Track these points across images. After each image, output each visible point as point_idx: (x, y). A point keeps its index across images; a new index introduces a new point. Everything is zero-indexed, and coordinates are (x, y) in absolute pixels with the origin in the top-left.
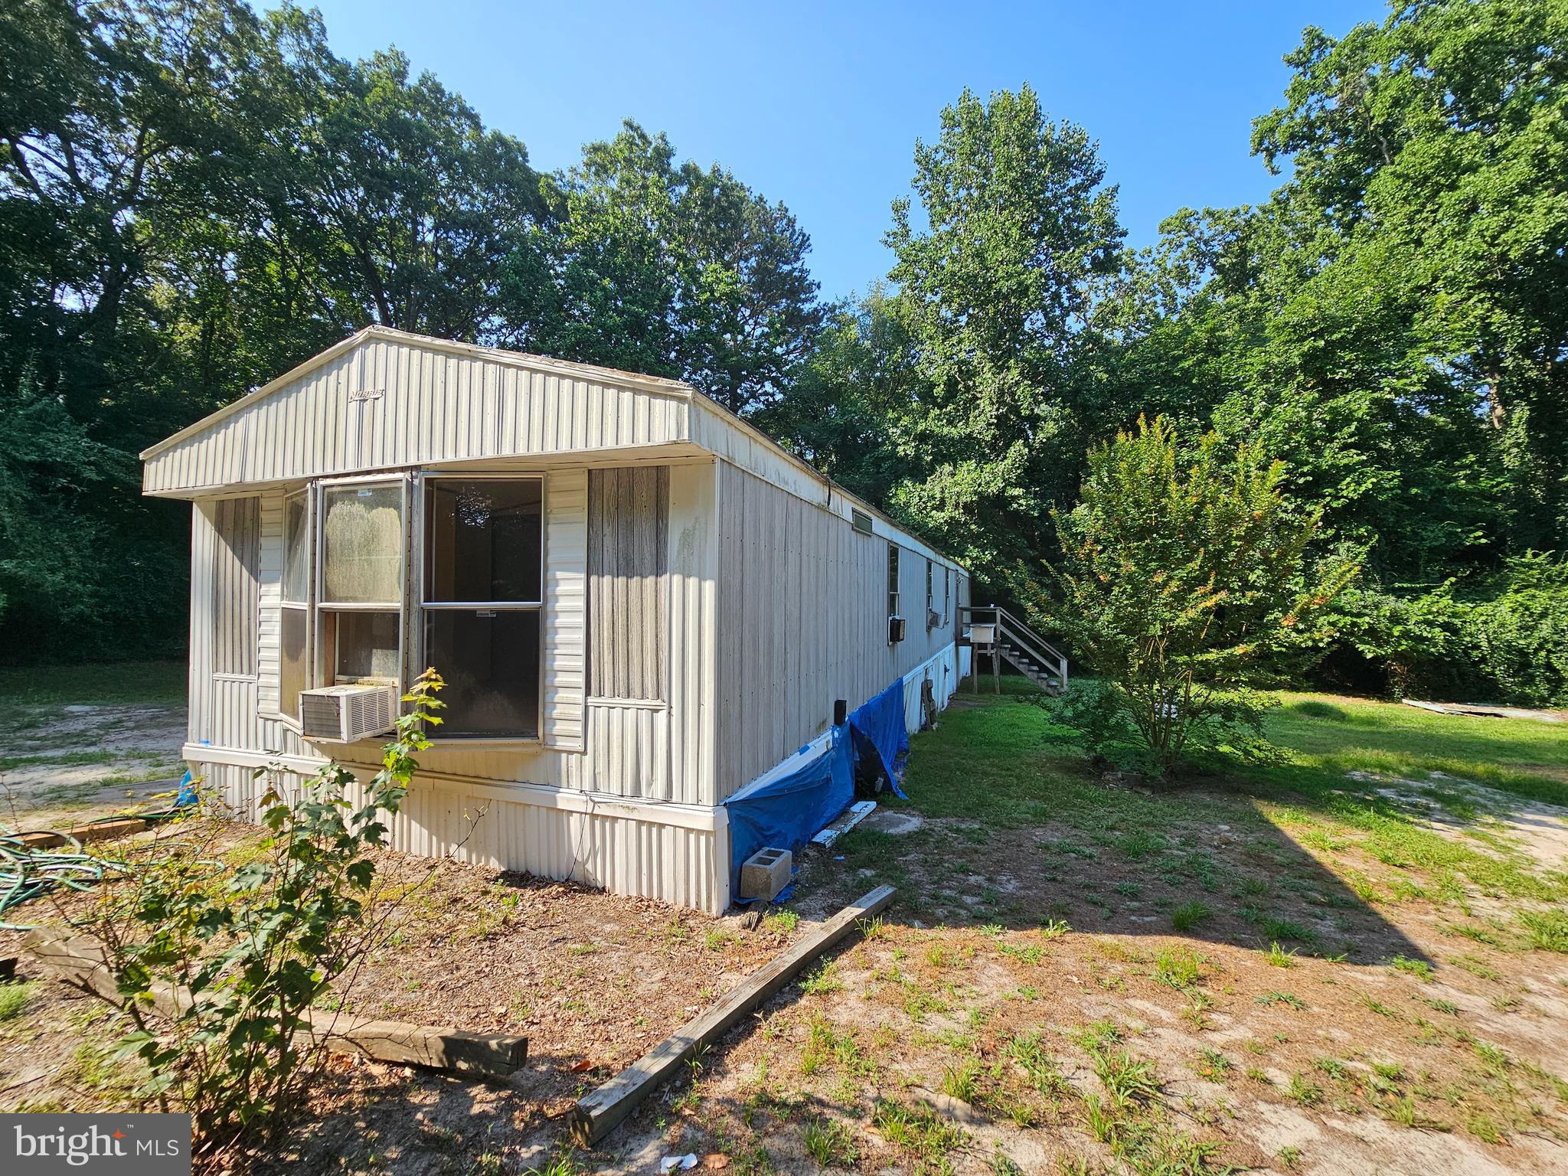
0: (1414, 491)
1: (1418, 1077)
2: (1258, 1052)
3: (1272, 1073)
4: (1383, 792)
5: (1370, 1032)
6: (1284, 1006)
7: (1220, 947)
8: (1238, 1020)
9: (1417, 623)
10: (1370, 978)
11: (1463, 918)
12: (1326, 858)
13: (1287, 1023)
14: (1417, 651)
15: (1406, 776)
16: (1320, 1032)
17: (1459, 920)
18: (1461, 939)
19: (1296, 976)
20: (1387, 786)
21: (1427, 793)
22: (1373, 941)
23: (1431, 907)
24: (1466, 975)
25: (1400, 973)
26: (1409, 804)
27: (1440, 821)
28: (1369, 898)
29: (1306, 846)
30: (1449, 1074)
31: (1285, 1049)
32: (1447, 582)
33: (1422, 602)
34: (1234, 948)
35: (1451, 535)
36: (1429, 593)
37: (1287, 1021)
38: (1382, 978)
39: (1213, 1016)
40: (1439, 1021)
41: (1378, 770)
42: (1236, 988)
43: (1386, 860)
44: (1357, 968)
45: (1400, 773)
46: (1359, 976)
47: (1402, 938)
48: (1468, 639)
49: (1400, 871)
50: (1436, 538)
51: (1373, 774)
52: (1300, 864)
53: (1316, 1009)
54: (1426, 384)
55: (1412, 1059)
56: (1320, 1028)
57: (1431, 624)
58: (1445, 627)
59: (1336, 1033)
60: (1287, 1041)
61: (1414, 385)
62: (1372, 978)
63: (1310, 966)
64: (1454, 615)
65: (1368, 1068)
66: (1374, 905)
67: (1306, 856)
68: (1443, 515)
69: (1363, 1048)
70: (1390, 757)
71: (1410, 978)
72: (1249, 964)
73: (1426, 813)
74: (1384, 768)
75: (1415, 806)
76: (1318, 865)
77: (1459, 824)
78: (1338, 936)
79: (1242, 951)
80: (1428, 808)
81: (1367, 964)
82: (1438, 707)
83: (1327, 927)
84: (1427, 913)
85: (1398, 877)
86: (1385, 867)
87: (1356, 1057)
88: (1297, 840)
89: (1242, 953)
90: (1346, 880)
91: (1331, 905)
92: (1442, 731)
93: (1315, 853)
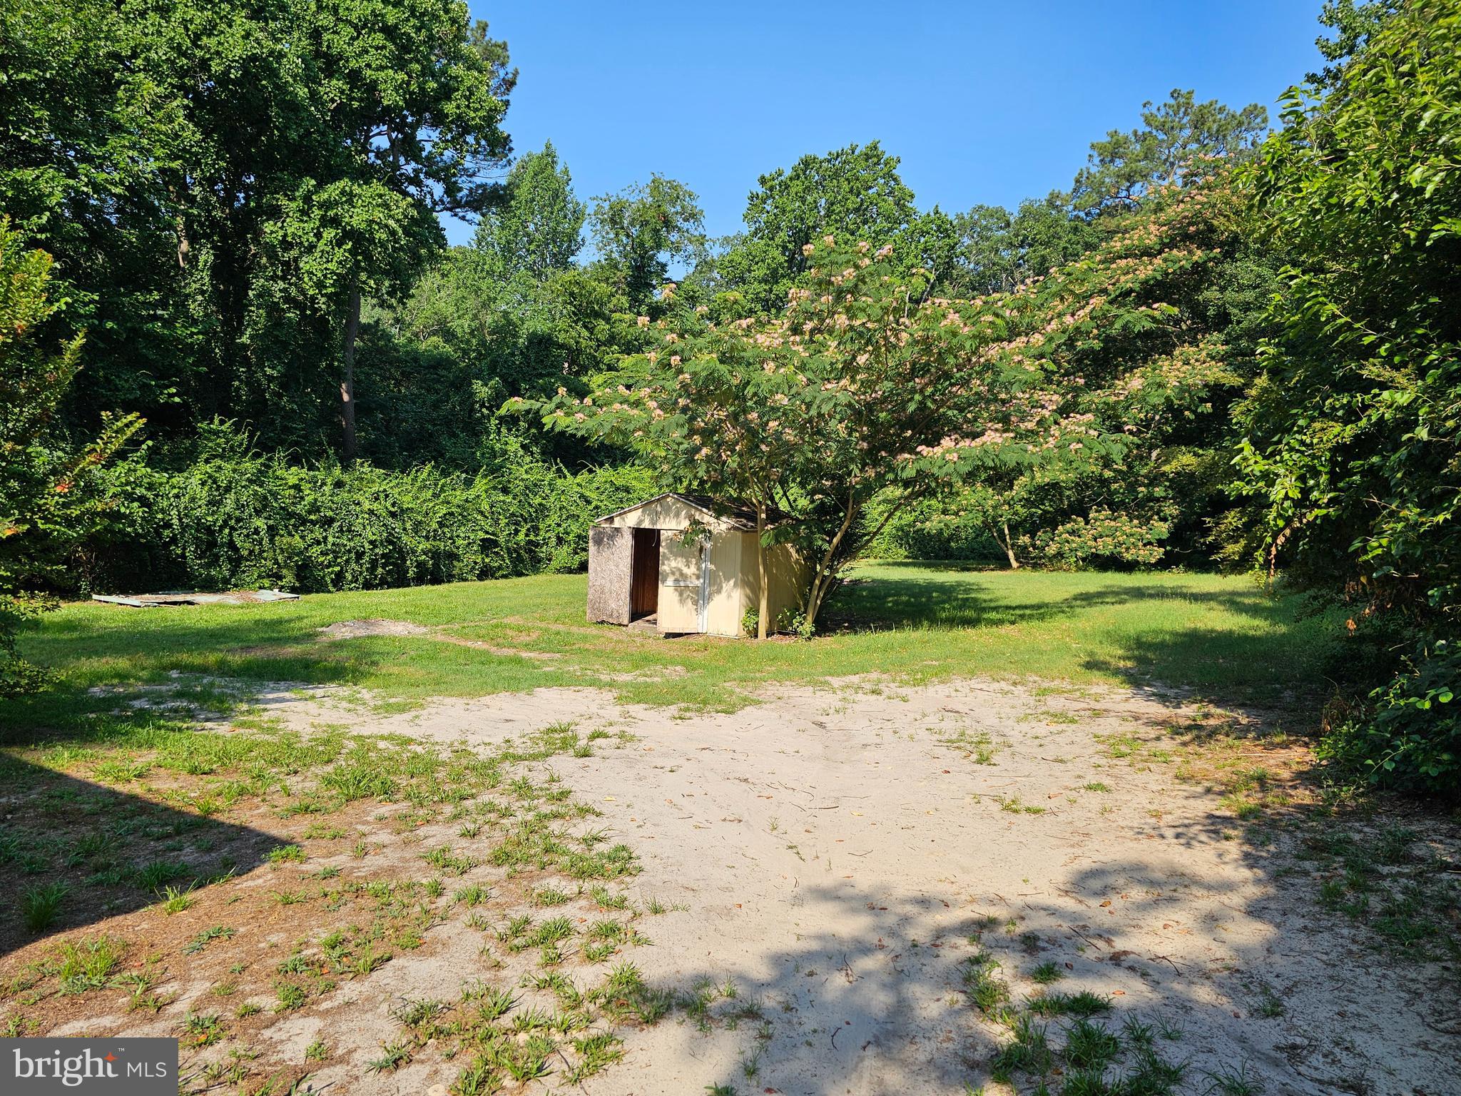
0: (109, 325)
1: (349, 935)
2: (229, 993)
3: (253, 1001)
4: (137, 704)
5: (296, 922)
6: (215, 942)
7: (102, 925)
8: (186, 980)
9: (115, 496)
10: (260, 881)
11: (285, 800)
12: (136, 788)
13: (230, 954)
14: (112, 532)
15: (147, 682)
16: (262, 945)
17: (283, 802)
18: (297, 817)
19: (201, 912)
20: (137, 696)
21: (179, 695)
22: (238, 849)
23: (257, 800)
24: (322, 843)
25: (280, 864)
26: (170, 710)
27: (208, 720)
28: (209, 812)
29: (107, 783)
30: (363, 920)
31: (246, 976)
32: (144, 446)
33: (119, 470)
34: (120, 918)
35: (145, 387)
36: (125, 459)
37: (232, 954)
38: (270, 876)
39: (159, 991)
40: (334, 886)
41: (116, 681)
42: (158, 953)
43: (193, 771)
44: (244, 877)
45: (138, 679)
46: (250, 883)
47: (259, 835)
48: (160, 516)
49: (210, 777)
50: (130, 390)
51: (114, 686)
52: (114, 805)
53: (242, 930)
54: (127, 188)
55: (337, 924)
56: (259, 941)
57: (130, 497)
58: (143, 501)
59: (274, 939)
60: (244, 969)
61: (115, 184)
62: (262, 878)
63: (205, 896)
64: (150, 487)
65: (315, 950)
66: (215, 817)
67: (113, 793)
68: (137, 362)
69: (302, 937)
70: (123, 663)
71: (288, 865)
72: (145, 926)
73: (191, 715)
74: (122, 677)
75: (176, 711)
76: (133, 798)
77: (224, 719)
78: (206, 858)
79: (129, 916)
80: (189, 710)
81: (250, 870)
82: (134, 600)
83: (189, 855)
84: (258, 807)
85: (214, 784)
86: (195, 778)
87: (303, 946)
88: (91, 780)
89: (130, 918)
90: (170, 803)
91: (178, 832)
92: (153, 627)
93: (120, 787)
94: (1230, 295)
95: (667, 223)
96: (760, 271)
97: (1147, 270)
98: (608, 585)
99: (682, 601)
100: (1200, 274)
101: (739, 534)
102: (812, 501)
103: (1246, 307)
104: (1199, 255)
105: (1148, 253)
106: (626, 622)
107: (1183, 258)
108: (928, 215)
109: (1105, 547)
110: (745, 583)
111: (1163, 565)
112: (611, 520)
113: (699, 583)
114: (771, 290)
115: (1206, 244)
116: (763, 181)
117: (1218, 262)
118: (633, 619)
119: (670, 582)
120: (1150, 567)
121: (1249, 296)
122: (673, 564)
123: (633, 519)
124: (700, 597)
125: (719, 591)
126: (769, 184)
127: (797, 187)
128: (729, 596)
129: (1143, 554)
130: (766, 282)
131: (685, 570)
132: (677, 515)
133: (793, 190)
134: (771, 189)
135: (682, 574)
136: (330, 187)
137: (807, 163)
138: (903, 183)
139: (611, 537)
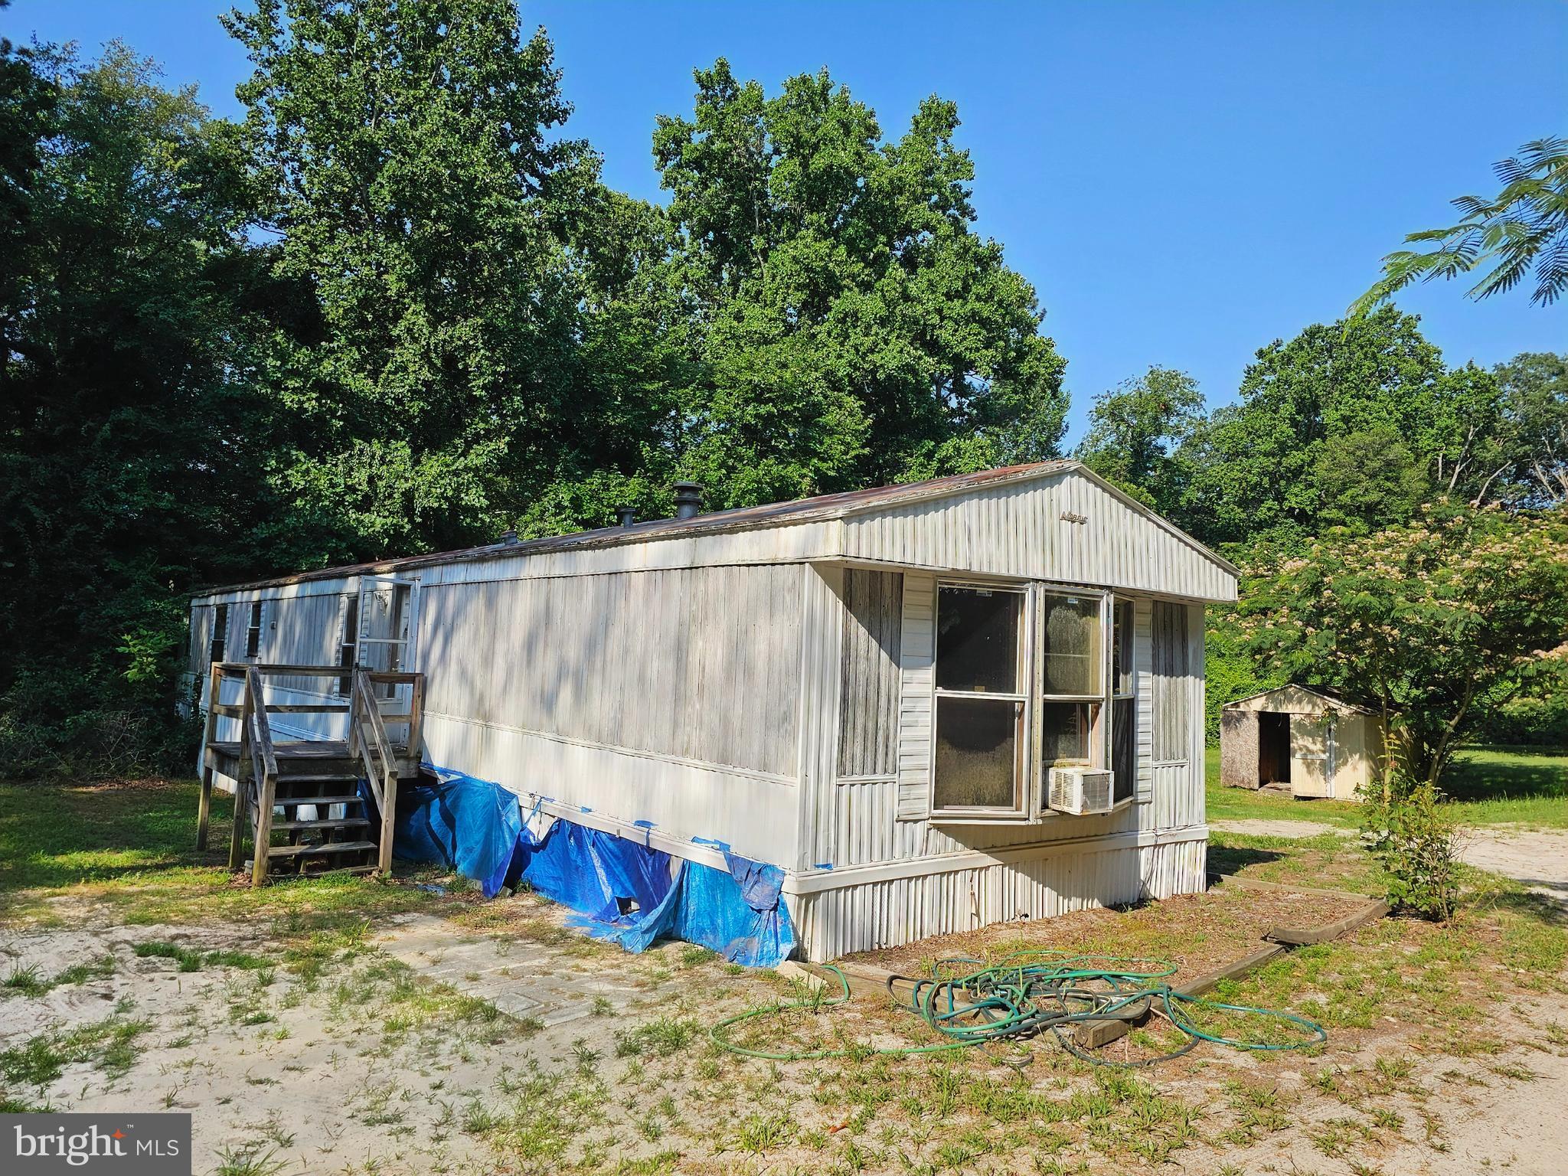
95: (1167, 410)
96: (1268, 445)
98: (1238, 758)
99: (1309, 772)
101: (1361, 717)
102: (1425, 692)
106: (1256, 786)
108: (1461, 371)
110: (1370, 757)
112: (1237, 705)
113: (1324, 756)
114: (1280, 463)
116: (1261, 354)
118: (1262, 784)
119: (1298, 755)
122: (1301, 742)
123: (1258, 704)
124: (1327, 769)
125: (1345, 763)
126: (1268, 357)
127: (1301, 358)
128: (1355, 768)
130: (1274, 455)
131: (1312, 747)
132: (1300, 702)
133: (1298, 361)
134: (1271, 361)
135: (1308, 750)
136: (945, 445)
137: (1313, 334)
138: (1426, 339)
139: (1238, 720)
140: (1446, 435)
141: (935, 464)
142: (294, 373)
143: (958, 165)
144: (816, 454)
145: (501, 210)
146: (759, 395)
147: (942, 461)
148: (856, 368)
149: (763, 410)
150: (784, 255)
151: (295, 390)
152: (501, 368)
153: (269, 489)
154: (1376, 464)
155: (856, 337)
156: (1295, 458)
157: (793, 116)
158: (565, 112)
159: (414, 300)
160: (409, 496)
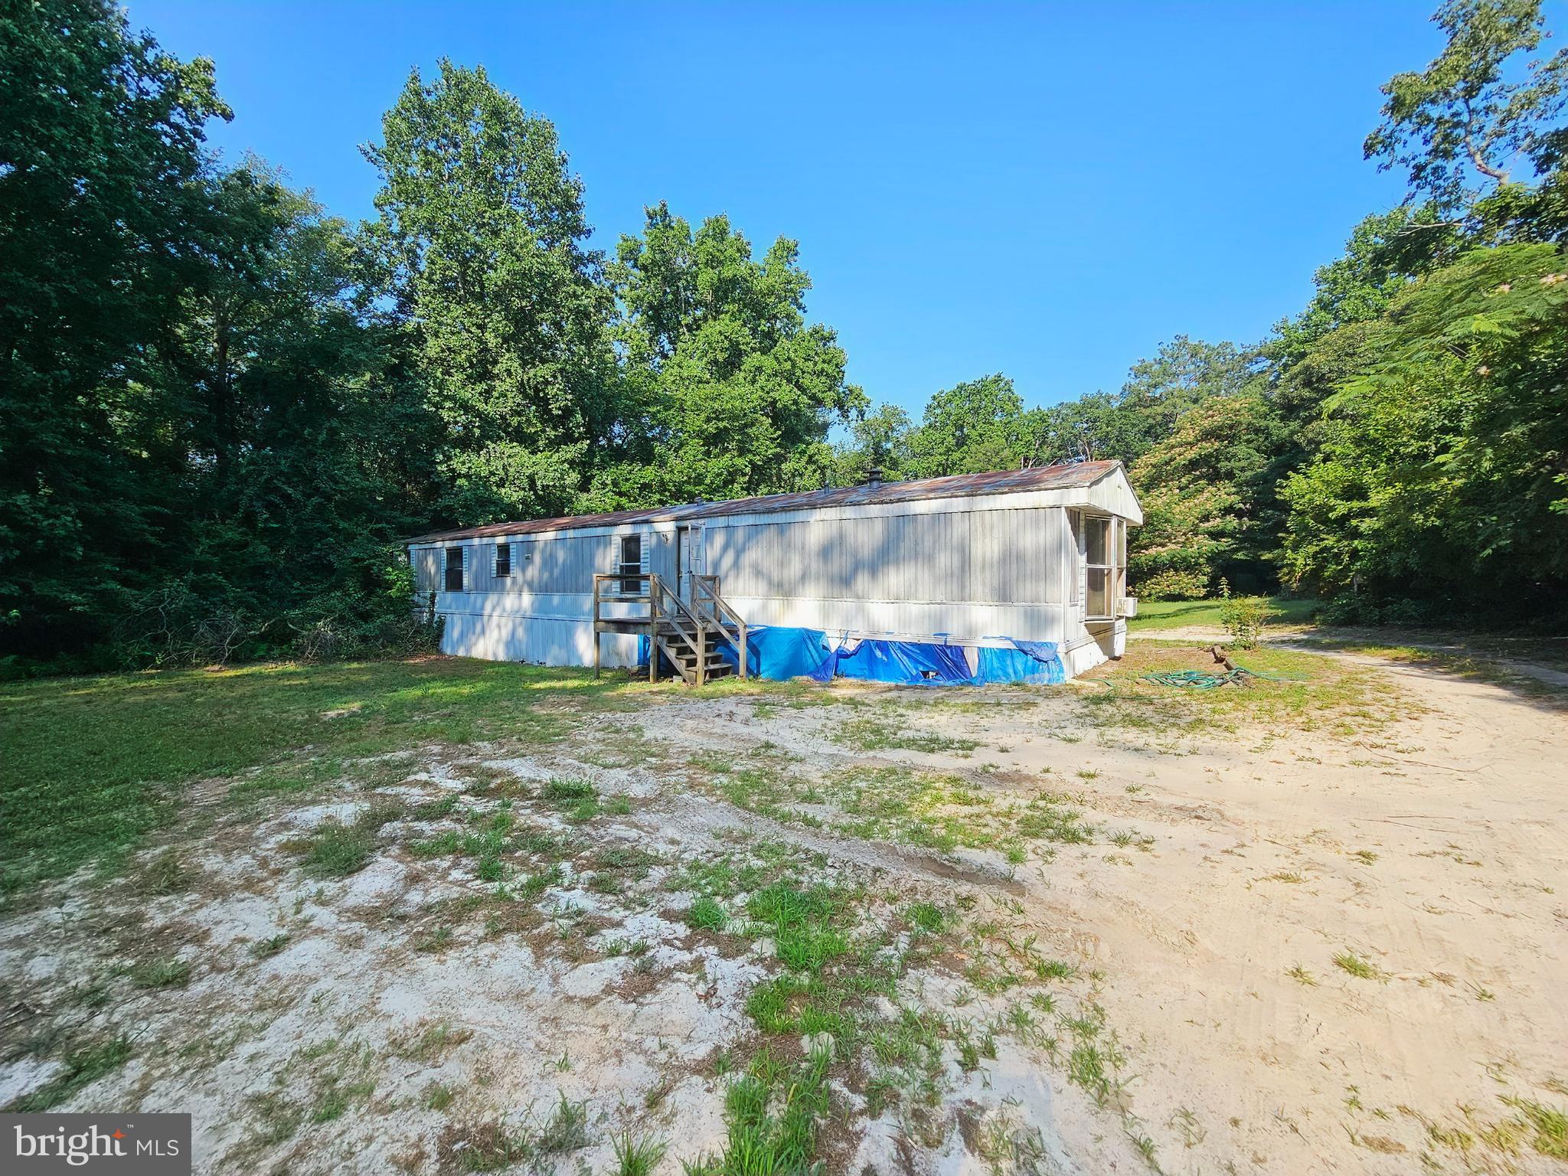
94: (1232, 464)
95: (892, 428)
96: (942, 448)
97: (1192, 454)
100: (1217, 456)
103: (1243, 470)
104: (1217, 445)
105: (1191, 445)
107: (1209, 447)
108: (1033, 411)
109: (1175, 590)
111: (1205, 598)
115: (1218, 438)
116: (934, 398)
117: (1226, 447)
120: (1198, 598)
121: (1243, 463)
126: (938, 399)
127: (955, 400)
129: (1195, 593)
130: (945, 453)
134: (939, 402)
137: (961, 388)
138: (1016, 393)
140: (1028, 444)
141: (806, 458)
142: (447, 398)
143: (803, 281)
144: (750, 451)
145: (575, 296)
146: (717, 416)
147: (811, 457)
148: (763, 400)
149: (721, 425)
150: (712, 329)
151: (450, 409)
152: (570, 397)
153: (438, 474)
154: (997, 460)
155: (762, 380)
156: (956, 456)
157: (710, 242)
158: (589, 231)
159: (508, 351)
160: (532, 480)
